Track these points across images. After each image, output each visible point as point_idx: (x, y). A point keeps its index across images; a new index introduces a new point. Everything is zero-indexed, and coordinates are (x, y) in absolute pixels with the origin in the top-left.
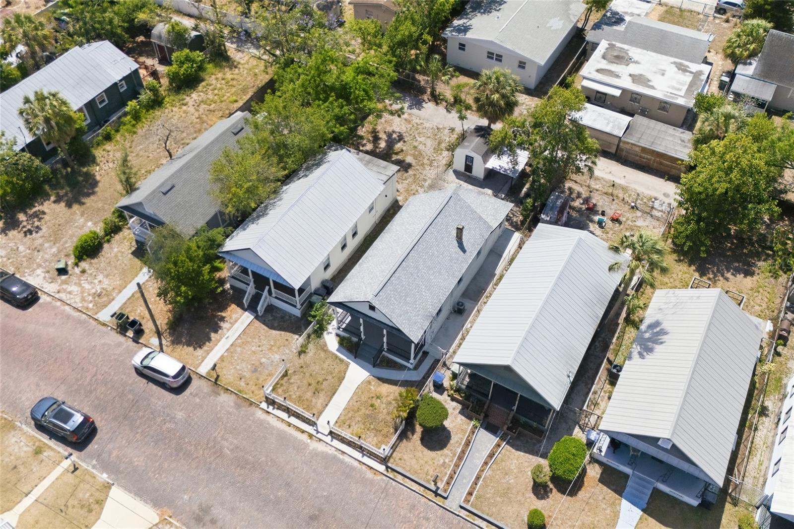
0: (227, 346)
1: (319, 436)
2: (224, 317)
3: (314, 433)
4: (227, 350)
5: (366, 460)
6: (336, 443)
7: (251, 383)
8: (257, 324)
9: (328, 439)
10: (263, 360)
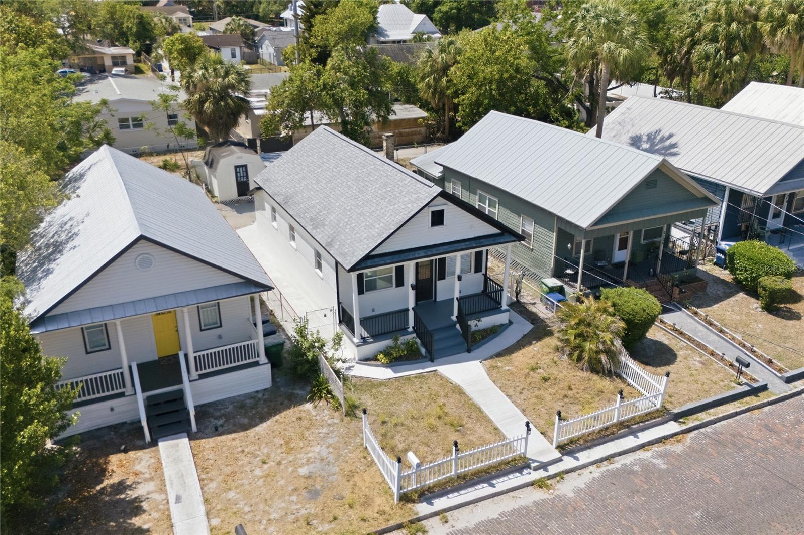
0: (202, 509)
1: (553, 470)
2: (121, 483)
3: (541, 474)
4: (208, 514)
5: (646, 436)
6: (585, 457)
7: (337, 512)
8: (207, 443)
9: (569, 462)
10: (303, 471)
